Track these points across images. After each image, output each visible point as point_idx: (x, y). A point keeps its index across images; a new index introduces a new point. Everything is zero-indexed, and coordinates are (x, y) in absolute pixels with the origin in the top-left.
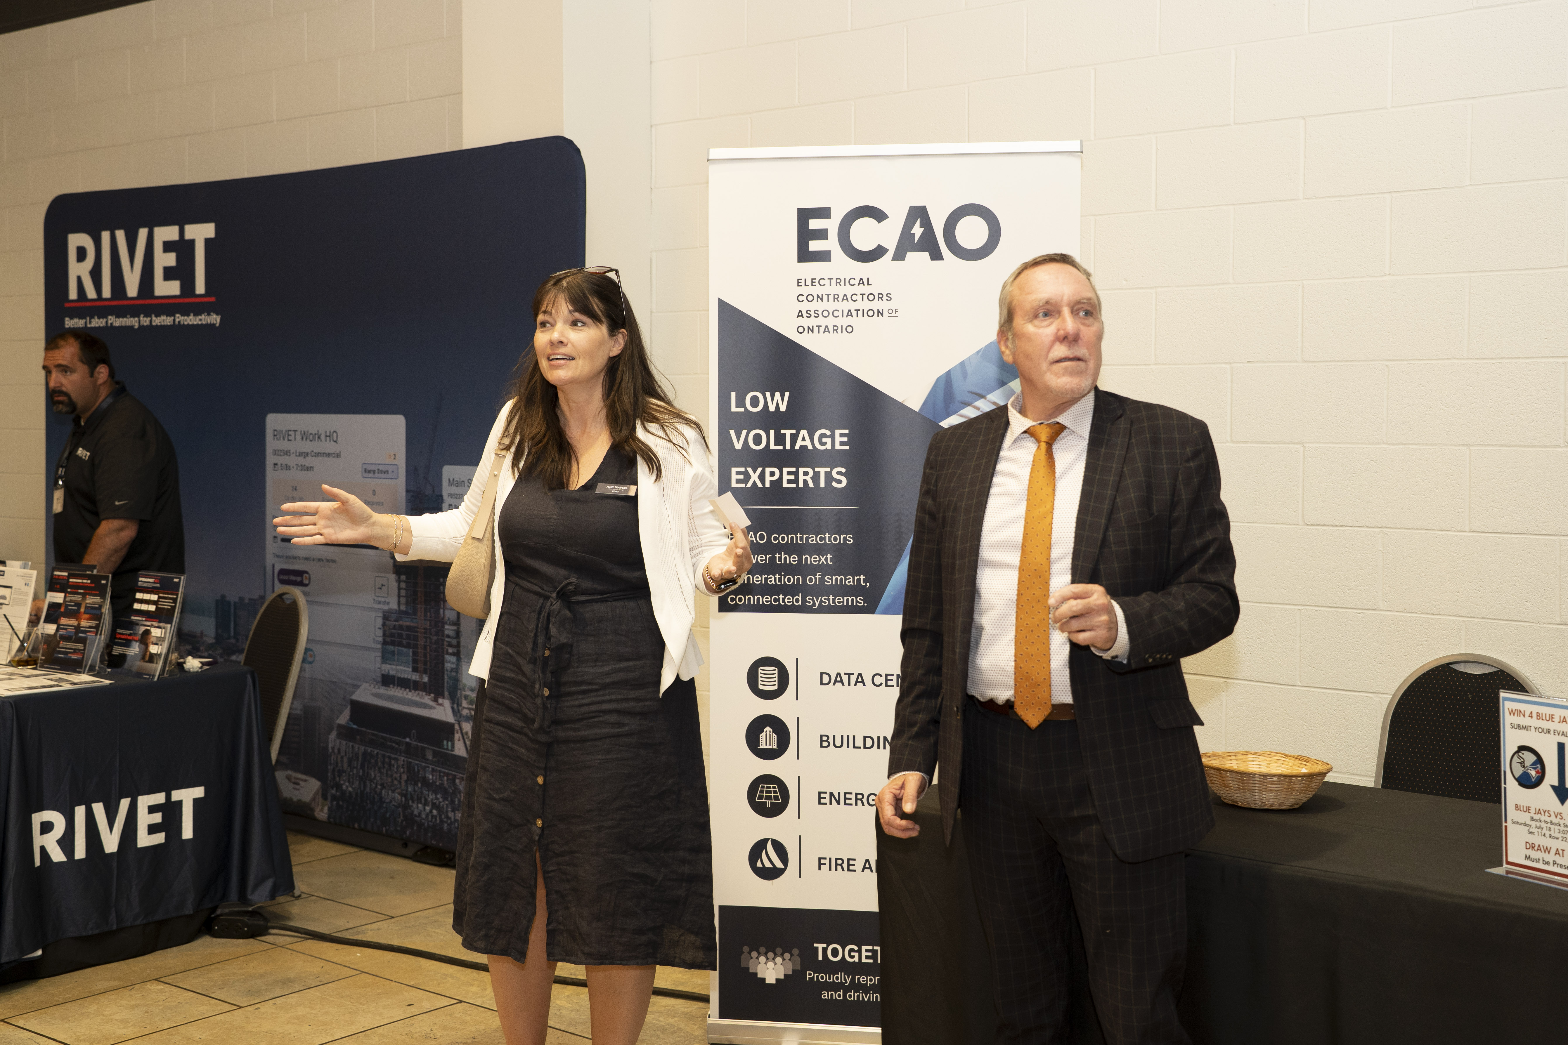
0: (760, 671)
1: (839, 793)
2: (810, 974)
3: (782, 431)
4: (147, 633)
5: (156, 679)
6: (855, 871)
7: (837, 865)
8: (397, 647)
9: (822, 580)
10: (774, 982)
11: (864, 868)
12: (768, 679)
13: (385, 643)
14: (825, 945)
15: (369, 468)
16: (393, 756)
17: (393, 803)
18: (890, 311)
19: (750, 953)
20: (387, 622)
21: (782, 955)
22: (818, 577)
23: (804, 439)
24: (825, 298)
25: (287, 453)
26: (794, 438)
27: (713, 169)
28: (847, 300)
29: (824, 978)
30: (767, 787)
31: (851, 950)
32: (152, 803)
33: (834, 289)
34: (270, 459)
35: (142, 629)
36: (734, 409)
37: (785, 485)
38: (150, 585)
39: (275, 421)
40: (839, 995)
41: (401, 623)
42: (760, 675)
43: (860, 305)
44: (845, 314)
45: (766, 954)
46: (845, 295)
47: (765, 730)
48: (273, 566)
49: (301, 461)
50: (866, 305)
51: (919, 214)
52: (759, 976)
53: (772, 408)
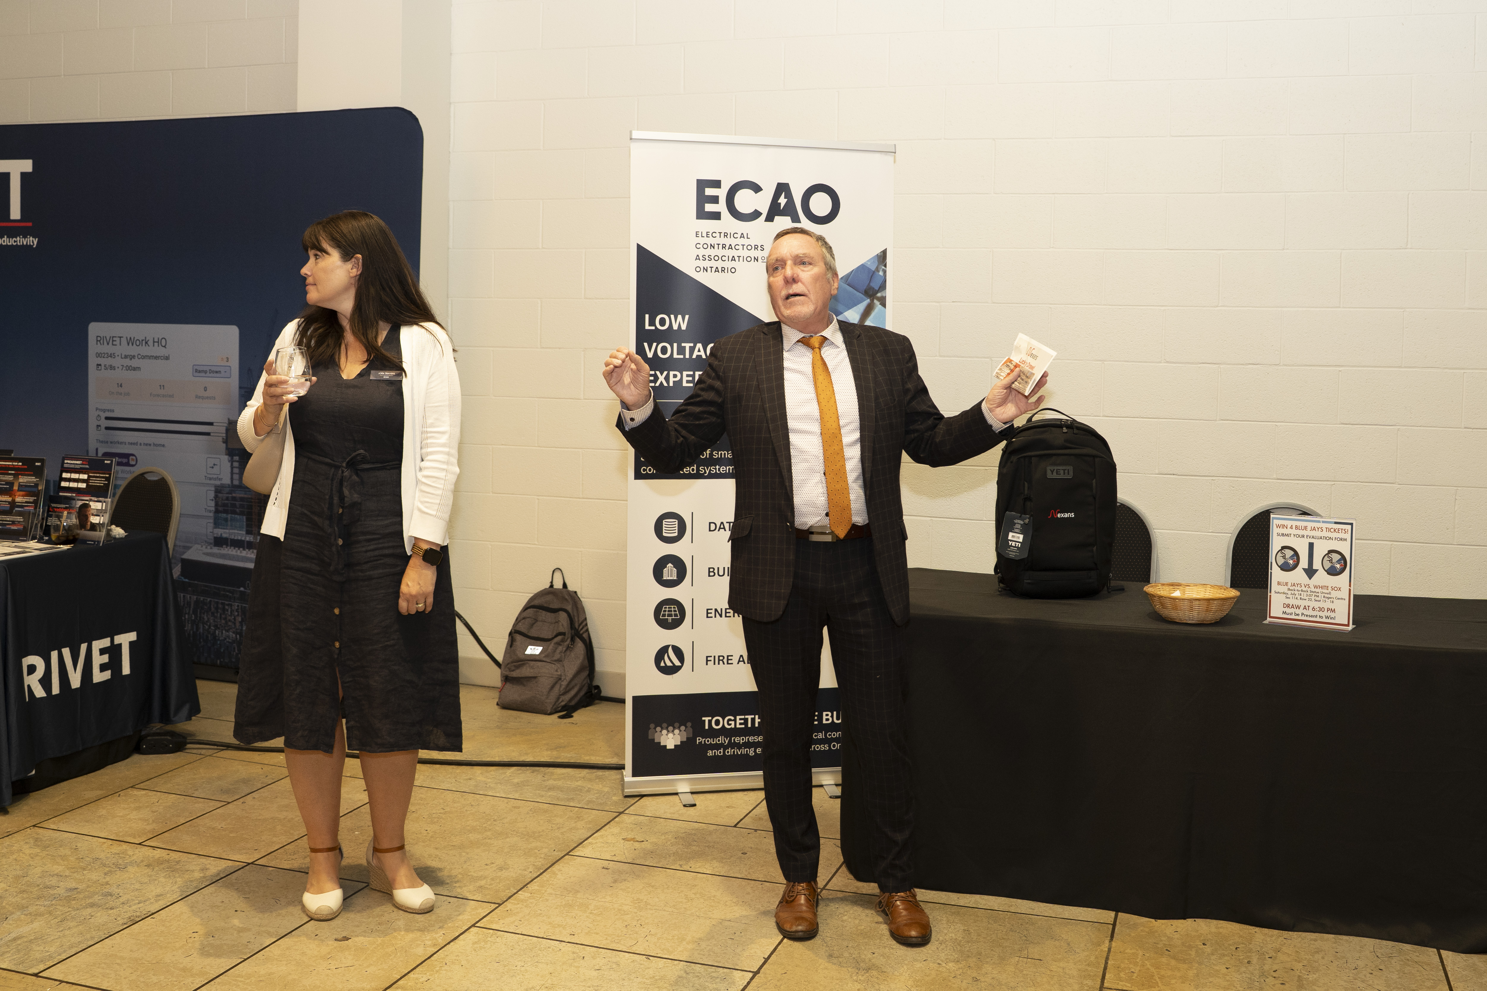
0: (664, 523)
1: (721, 609)
2: (699, 739)
3: (683, 345)
4: (85, 506)
5: (101, 545)
6: (732, 664)
7: (719, 660)
8: (230, 515)
9: (711, 454)
10: (673, 748)
11: (739, 661)
12: (670, 528)
13: (217, 511)
14: (710, 718)
15: (201, 368)
16: (227, 603)
17: (227, 640)
18: (763, 258)
19: (655, 728)
20: (220, 495)
21: (679, 728)
22: (708, 452)
23: (699, 351)
24: (716, 246)
25: (112, 356)
26: (692, 350)
27: (633, 146)
28: (732, 248)
29: (710, 741)
30: (669, 608)
31: (729, 720)
32: (102, 647)
33: (723, 240)
34: (92, 361)
35: (80, 503)
36: (647, 327)
37: (685, 384)
38: (77, 467)
39: (96, 329)
40: (720, 752)
41: (234, 495)
42: (664, 526)
43: (741, 253)
44: (730, 259)
45: (667, 728)
46: (730, 245)
47: (668, 566)
48: (97, 449)
49: (127, 362)
50: (745, 253)
51: (782, 188)
52: (661, 744)
53: (675, 327)
